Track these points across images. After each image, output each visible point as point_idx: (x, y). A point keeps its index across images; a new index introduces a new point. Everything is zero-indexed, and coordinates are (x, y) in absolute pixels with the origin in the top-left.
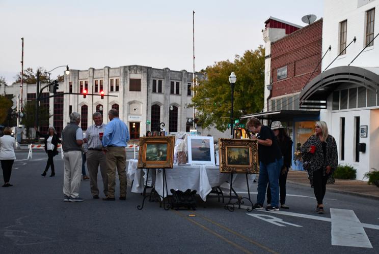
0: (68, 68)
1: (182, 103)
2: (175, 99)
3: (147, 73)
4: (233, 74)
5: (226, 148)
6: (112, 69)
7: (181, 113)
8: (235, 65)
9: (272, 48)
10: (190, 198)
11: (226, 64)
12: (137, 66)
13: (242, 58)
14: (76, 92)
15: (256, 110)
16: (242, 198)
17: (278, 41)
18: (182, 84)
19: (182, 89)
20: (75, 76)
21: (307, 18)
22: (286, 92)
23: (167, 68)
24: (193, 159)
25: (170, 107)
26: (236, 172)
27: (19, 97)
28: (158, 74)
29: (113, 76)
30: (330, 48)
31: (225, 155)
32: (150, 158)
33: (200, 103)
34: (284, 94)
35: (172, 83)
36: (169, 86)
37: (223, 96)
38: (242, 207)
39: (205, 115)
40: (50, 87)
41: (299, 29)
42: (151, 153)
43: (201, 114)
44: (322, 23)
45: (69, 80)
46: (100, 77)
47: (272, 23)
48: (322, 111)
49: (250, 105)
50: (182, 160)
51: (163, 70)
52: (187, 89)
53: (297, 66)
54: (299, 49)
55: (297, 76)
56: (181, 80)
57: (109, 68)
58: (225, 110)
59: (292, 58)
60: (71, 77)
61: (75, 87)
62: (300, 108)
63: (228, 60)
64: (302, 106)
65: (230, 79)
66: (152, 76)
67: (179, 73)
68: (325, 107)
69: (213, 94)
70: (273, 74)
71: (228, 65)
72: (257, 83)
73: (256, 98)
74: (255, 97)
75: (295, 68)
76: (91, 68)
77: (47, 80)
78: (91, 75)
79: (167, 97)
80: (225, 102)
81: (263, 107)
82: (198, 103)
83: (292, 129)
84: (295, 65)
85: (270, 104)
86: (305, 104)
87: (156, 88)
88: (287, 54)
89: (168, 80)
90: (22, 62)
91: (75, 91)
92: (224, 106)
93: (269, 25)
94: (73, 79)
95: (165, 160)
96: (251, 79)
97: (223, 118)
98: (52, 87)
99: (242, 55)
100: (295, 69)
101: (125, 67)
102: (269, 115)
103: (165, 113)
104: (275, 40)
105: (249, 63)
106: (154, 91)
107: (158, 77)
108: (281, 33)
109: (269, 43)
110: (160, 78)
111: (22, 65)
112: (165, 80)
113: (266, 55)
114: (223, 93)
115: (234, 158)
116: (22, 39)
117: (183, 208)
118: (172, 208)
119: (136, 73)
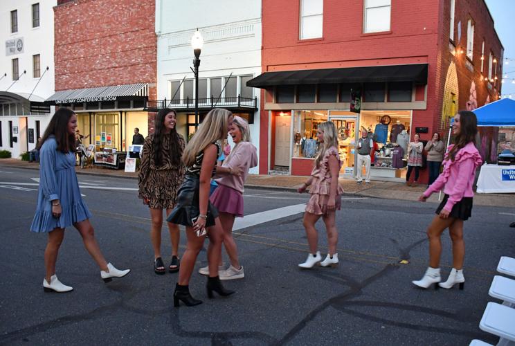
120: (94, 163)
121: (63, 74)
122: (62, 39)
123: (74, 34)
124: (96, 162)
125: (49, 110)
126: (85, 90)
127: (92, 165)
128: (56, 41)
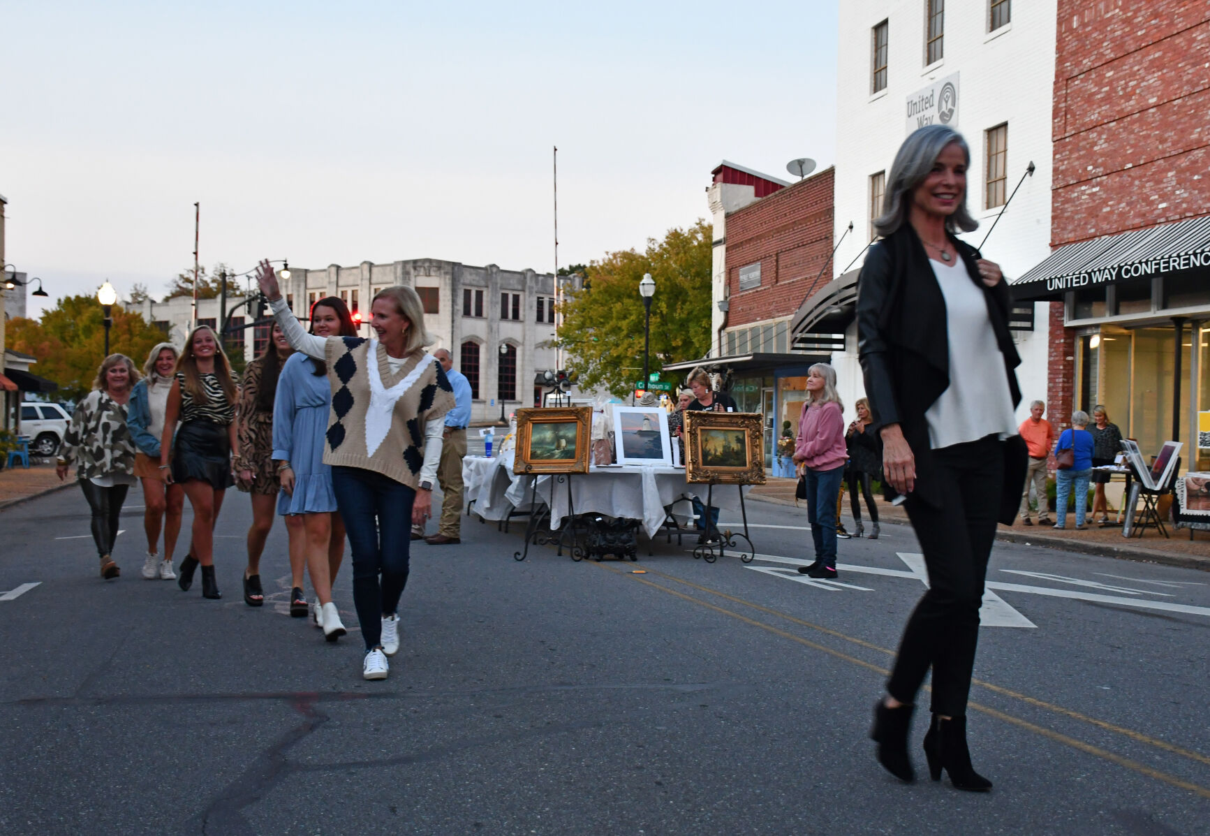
0: (286, 265)
1: (524, 338)
2: (510, 330)
3: (453, 274)
4: (647, 279)
5: (699, 432)
6: (378, 266)
7: (523, 360)
8: (647, 259)
9: (727, 224)
10: (625, 537)
11: (629, 257)
12: (430, 261)
13: (661, 246)
14: (302, 316)
15: (692, 352)
16: (731, 535)
17: (741, 210)
18: (525, 299)
19: (524, 310)
20: (299, 281)
21: (799, 165)
22: (757, 315)
23: (494, 266)
24: (627, 455)
25: (500, 348)
26: (720, 482)
27: (189, 325)
28: (474, 277)
29: (380, 281)
30: (851, 227)
31: (697, 447)
32: (539, 452)
33: (576, 338)
34: (754, 320)
35: (505, 297)
36: (497, 303)
37: (624, 324)
38: (726, 553)
39: (587, 362)
40: (250, 306)
41: (782, 187)
42: (541, 443)
43: (578, 361)
44: (833, 176)
45: (287, 290)
46: (351, 283)
47: (727, 174)
48: (835, 355)
49: (680, 343)
50: (602, 456)
51: (485, 269)
52: (535, 308)
53: (781, 263)
54: (785, 228)
55: (782, 283)
56: (523, 290)
57: (371, 265)
58: (629, 354)
59: (771, 245)
60: (290, 284)
61: (298, 305)
62: (794, 349)
63: (633, 249)
64: (797, 345)
65: (641, 287)
66: (462, 281)
67: (518, 276)
68: (841, 346)
69: (602, 320)
70: (730, 279)
71: (635, 259)
72: (696, 296)
73: (693, 329)
74: (691, 325)
75: (777, 266)
76: (333, 265)
77: (234, 289)
78: (334, 278)
79: (495, 326)
80: (628, 336)
81: (709, 347)
82: (569, 339)
83: (771, 393)
84: (777, 261)
85: (724, 340)
86: (803, 340)
87: (472, 307)
88: (759, 237)
89: (496, 290)
90: (196, 253)
91: (298, 313)
92: (625, 346)
93: (720, 176)
94: (295, 287)
95: (572, 457)
96: (683, 288)
97: (626, 369)
98: (255, 305)
99: (661, 238)
100: (777, 269)
101: (405, 263)
102: (722, 365)
103: (489, 361)
104: (733, 209)
105: (677, 254)
106: (467, 313)
107: (474, 283)
108: (745, 195)
109: (721, 215)
110: (477, 286)
111: (196, 259)
112: (490, 289)
113: (715, 239)
114: (625, 317)
115: (716, 451)
116: (197, 205)
117: (612, 556)
118: (587, 558)
119: (430, 276)
120: (1179, 517)
121: (1080, 183)
122: (1081, 51)
123: (1127, 21)
124: (1184, 511)
125: (1030, 318)
126: (1160, 230)
127: (1169, 527)
128: (1060, 61)
